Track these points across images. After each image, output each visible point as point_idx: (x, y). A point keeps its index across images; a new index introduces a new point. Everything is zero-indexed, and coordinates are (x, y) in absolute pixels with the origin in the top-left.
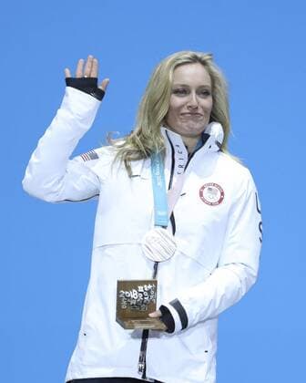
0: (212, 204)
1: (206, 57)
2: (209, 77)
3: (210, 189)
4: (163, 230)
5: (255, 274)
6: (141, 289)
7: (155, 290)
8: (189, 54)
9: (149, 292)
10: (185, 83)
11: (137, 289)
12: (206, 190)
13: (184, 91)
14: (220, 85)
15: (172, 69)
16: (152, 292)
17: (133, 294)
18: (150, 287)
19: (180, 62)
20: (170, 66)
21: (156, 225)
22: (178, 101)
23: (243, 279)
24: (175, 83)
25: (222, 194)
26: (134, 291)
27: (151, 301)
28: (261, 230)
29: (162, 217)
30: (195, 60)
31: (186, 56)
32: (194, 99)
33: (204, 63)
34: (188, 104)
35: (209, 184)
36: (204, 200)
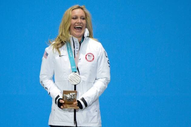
0: (90, 61)
1: (83, 7)
2: (84, 13)
3: (89, 56)
4: (75, 73)
5: (109, 80)
6: (71, 94)
7: (76, 94)
8: (77, 6)
9: (74, 95)
10: (76, 15)
11: (70, 94)
12: (87, 56)
13: (76, 18)
14: (89, 17)
15: (71, 11)
16: (75, 95)
17: (68, 96)
18: (74, 93)
19: (74, 8)
20: (70, 10)
21: (72, 72)
22: (74, 21)
23: (105, 83)
24: (73, 15)
25: (93, 56)
26: (69, 94)
27: (75, 98)
28: (108, 63)
29: (74, 68)
30: (79, 8)
31: (76, 6)
32: (79, 20)
33: (82, 9)
34: (77, 22)
35: (88, 54)
36: (87, 60)
